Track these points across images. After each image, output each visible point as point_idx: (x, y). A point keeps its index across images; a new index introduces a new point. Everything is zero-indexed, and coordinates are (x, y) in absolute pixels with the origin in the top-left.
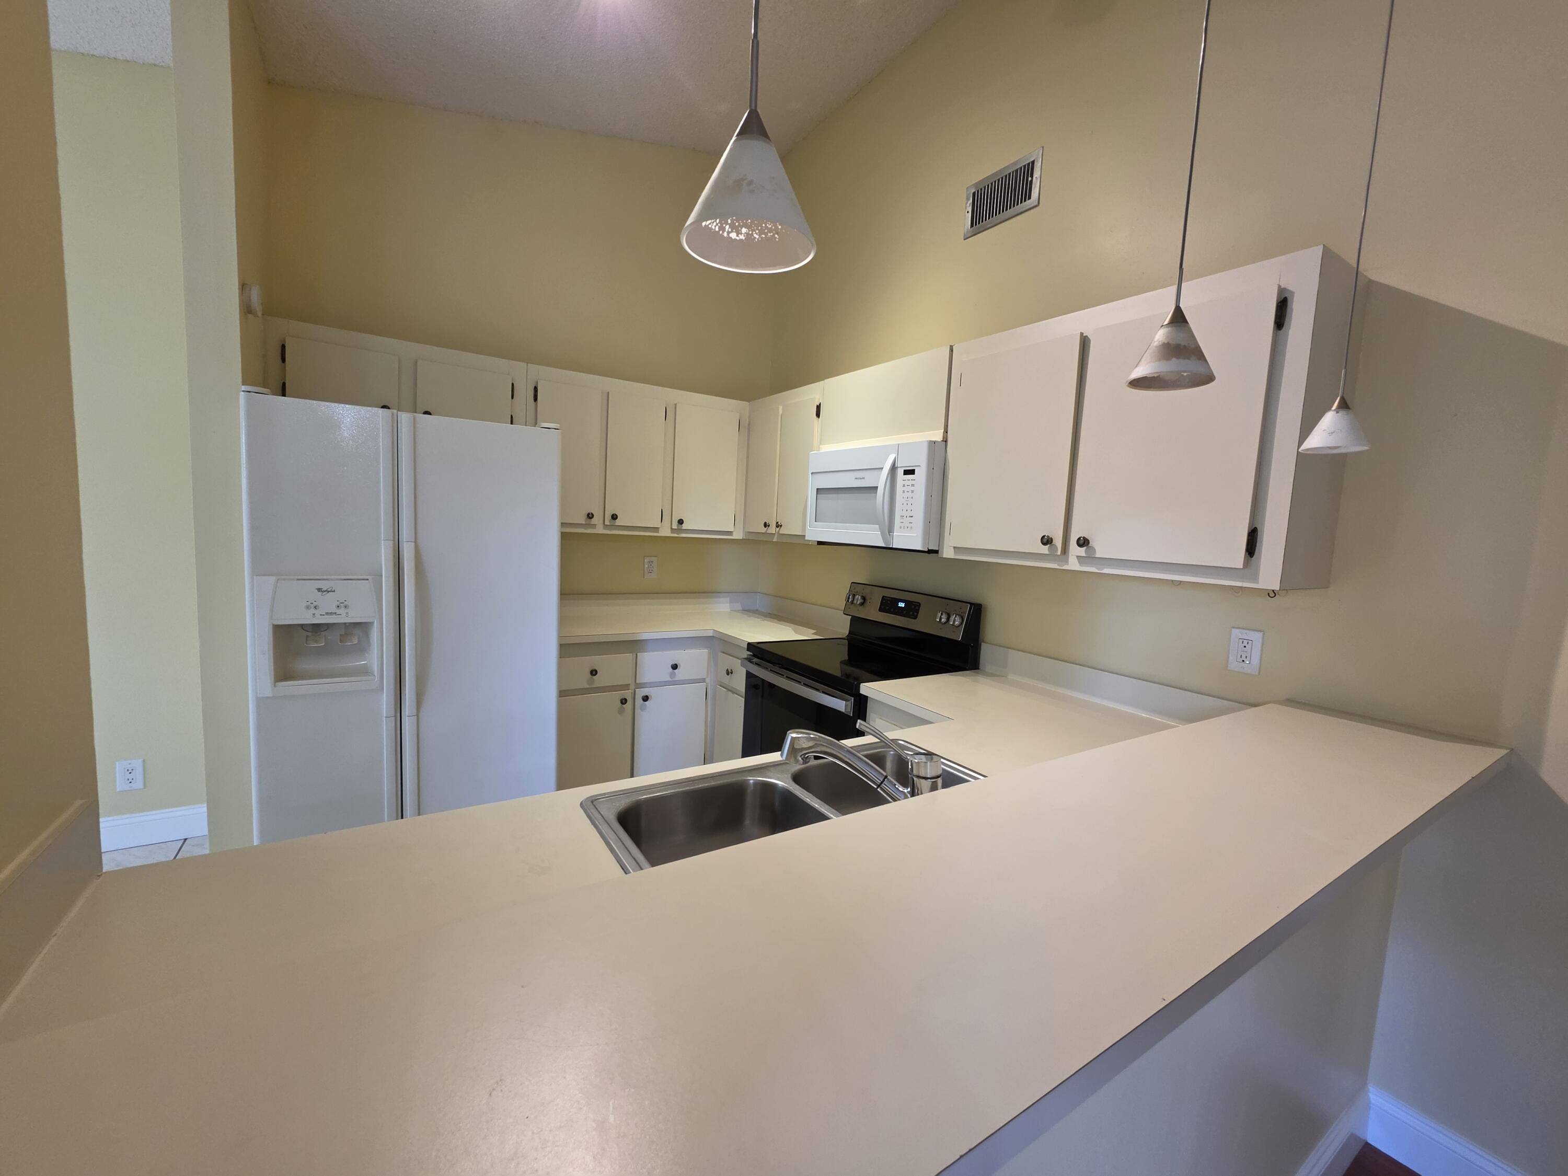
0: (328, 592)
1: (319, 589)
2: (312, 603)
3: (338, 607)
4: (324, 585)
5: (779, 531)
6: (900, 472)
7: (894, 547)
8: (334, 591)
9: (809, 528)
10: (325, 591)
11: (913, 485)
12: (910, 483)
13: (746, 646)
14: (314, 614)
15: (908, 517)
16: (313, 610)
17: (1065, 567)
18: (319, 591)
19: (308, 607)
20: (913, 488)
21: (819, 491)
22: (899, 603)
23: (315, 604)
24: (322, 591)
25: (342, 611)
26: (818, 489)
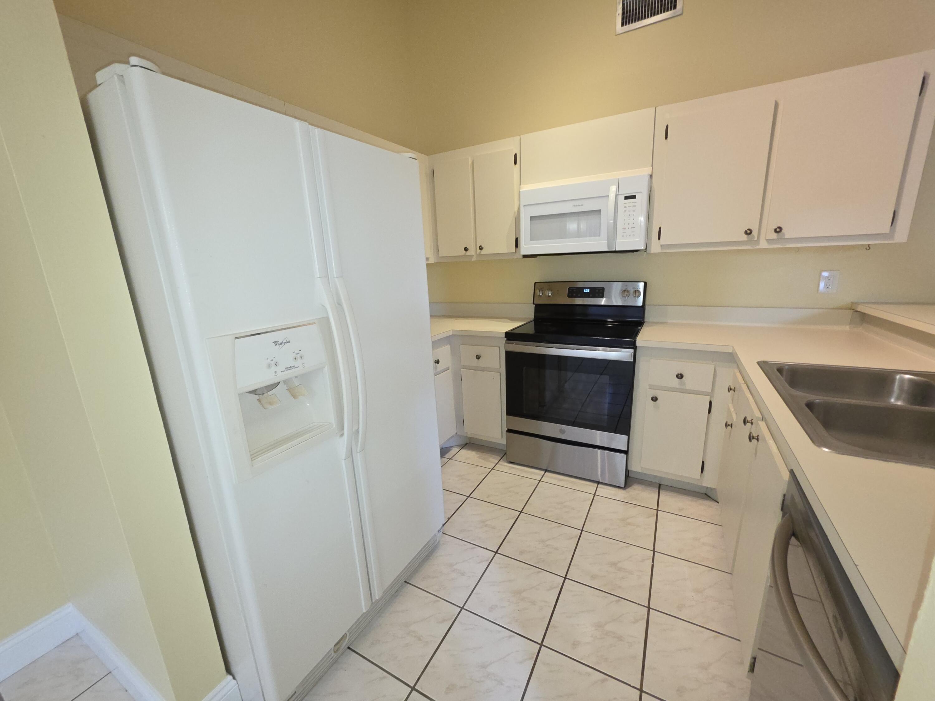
0: (284, 343)
1: (276, 342)
2: (272, 360)
3: (295, 358)
4: (280, 336)
5: (480, 252)
6: (622, 198)
7: (617, 250)
8: (289, 342)
9: (524, 246)
10: (281, 344)
11: (634, 206)
12: (632, 205)
13: (504, 336)
14: (276, 372)
15: (630, 228)
16: (274, 368)
17: (757, 247)
18: (276, 345)
19: (269, 366)
20: (634, 208)
21: (532, 218)
22: (584, 290)
23: (275, 360)
24: (279, 344)
25: (299, 363)
26: (531, 217)
